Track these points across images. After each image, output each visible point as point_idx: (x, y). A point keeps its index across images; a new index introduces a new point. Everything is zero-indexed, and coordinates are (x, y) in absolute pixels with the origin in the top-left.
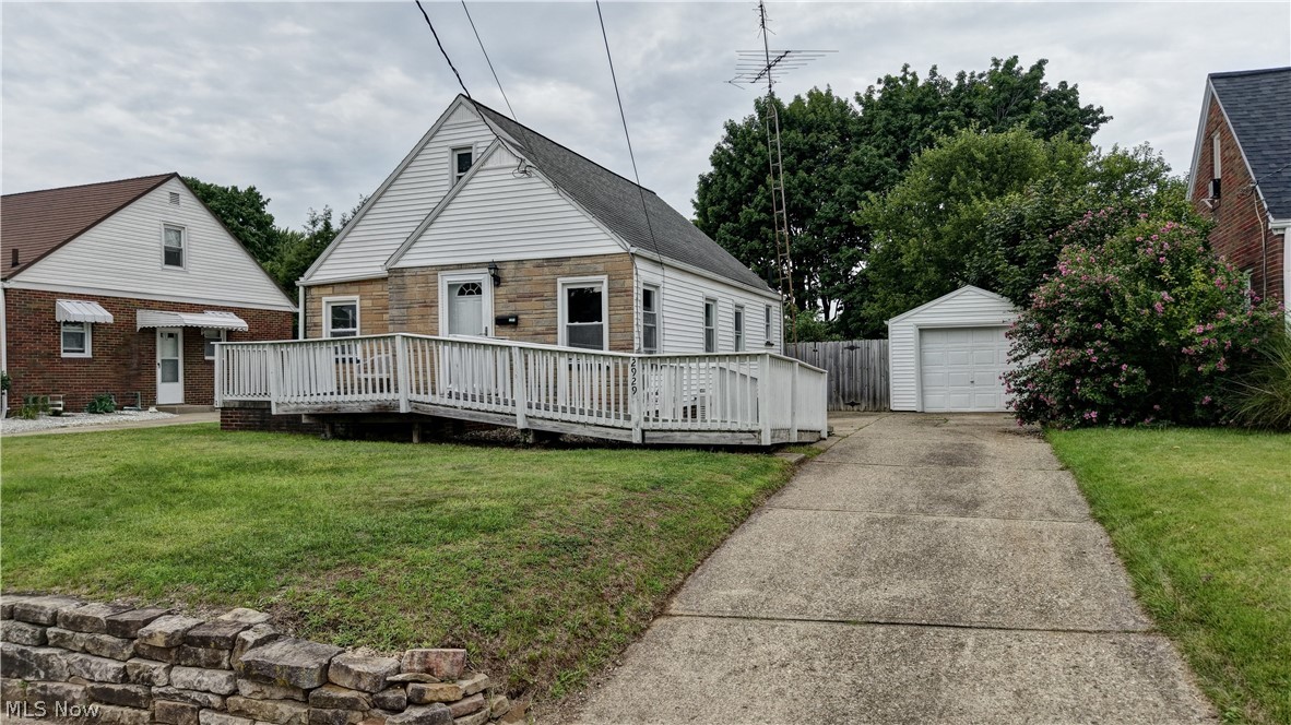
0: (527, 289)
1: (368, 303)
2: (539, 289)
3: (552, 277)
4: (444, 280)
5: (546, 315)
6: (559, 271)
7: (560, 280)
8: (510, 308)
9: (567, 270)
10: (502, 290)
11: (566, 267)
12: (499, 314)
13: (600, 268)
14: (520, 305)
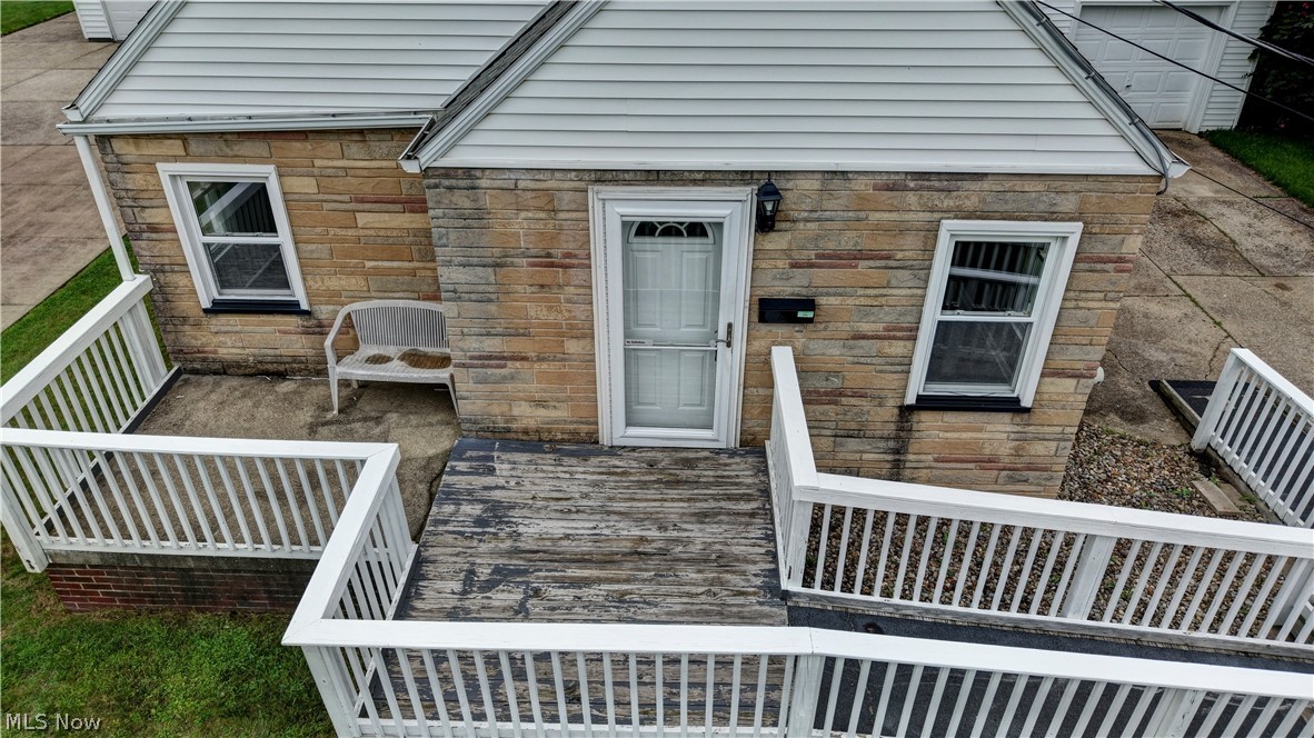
0: (848, 241)
1: (305, 186)
2: (883, 243)
3: (927, 216)
4: (611, 212)
5: (892, 301)
6: (948, 203)
7: (949, 226)
8: (795, 282)
9: (971, 203)
10: (775, 242)
11: (971, 196)
12: (762, 293)
13: (1068, 203)
14: (822, 276)
